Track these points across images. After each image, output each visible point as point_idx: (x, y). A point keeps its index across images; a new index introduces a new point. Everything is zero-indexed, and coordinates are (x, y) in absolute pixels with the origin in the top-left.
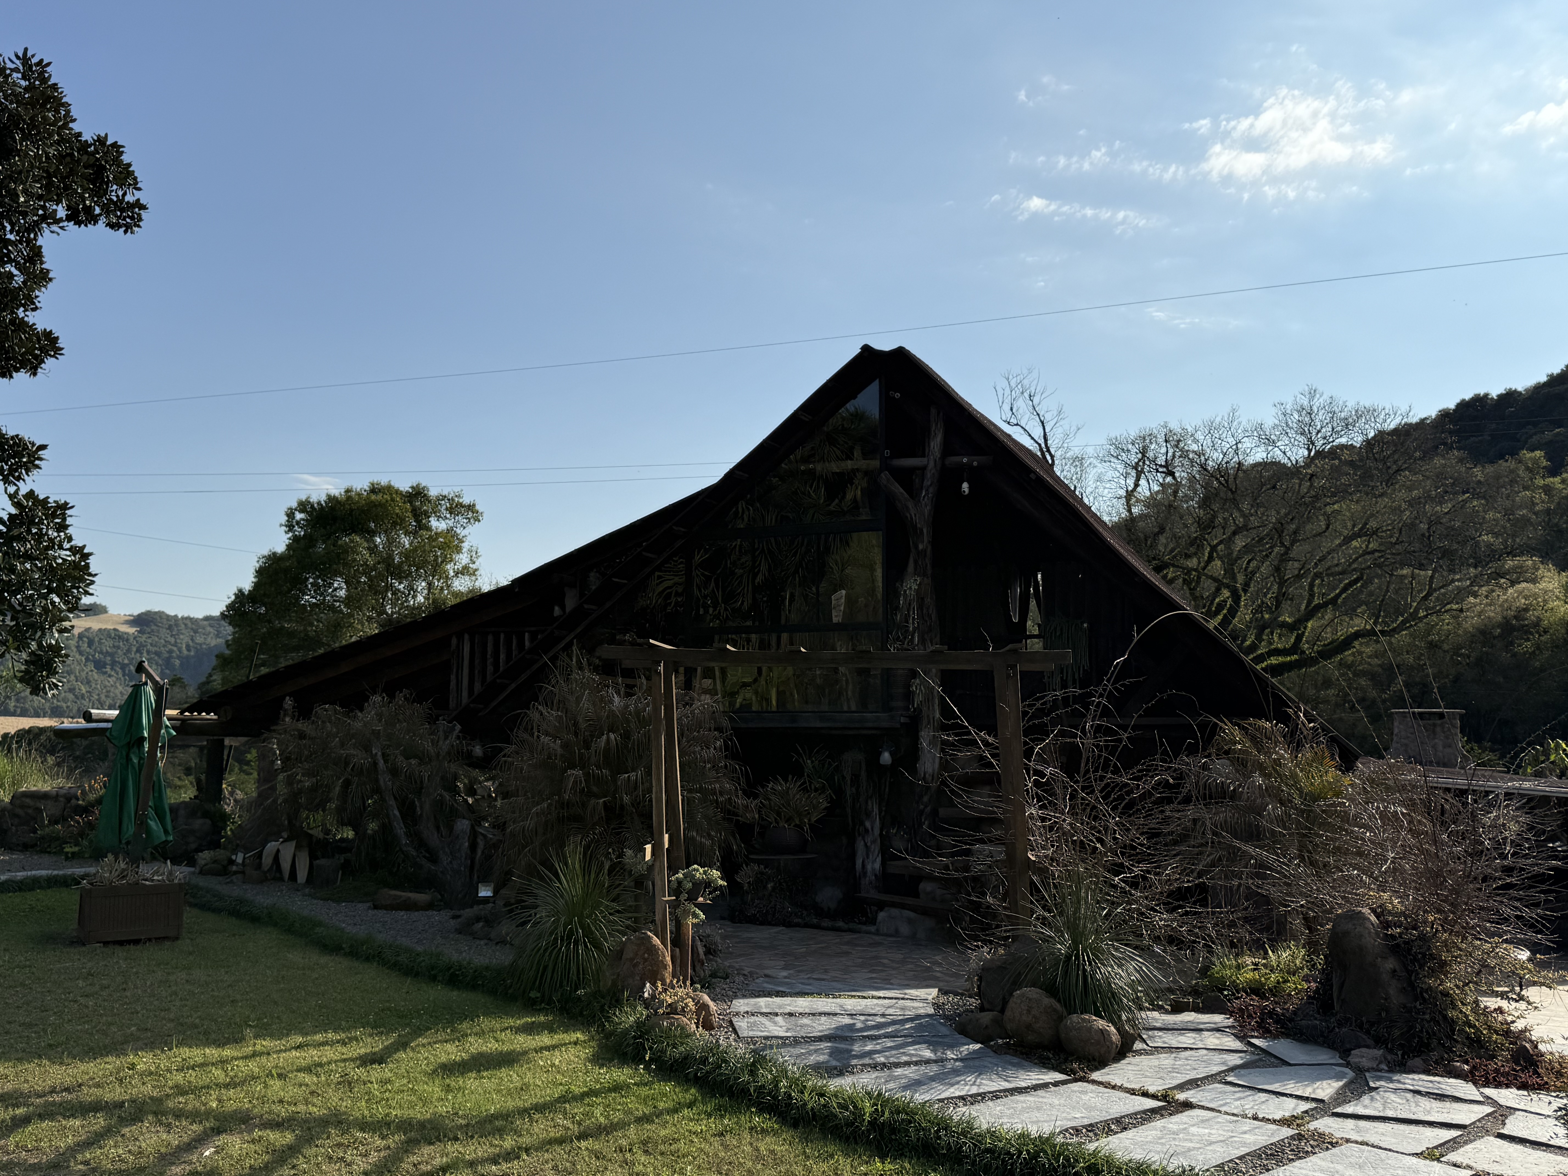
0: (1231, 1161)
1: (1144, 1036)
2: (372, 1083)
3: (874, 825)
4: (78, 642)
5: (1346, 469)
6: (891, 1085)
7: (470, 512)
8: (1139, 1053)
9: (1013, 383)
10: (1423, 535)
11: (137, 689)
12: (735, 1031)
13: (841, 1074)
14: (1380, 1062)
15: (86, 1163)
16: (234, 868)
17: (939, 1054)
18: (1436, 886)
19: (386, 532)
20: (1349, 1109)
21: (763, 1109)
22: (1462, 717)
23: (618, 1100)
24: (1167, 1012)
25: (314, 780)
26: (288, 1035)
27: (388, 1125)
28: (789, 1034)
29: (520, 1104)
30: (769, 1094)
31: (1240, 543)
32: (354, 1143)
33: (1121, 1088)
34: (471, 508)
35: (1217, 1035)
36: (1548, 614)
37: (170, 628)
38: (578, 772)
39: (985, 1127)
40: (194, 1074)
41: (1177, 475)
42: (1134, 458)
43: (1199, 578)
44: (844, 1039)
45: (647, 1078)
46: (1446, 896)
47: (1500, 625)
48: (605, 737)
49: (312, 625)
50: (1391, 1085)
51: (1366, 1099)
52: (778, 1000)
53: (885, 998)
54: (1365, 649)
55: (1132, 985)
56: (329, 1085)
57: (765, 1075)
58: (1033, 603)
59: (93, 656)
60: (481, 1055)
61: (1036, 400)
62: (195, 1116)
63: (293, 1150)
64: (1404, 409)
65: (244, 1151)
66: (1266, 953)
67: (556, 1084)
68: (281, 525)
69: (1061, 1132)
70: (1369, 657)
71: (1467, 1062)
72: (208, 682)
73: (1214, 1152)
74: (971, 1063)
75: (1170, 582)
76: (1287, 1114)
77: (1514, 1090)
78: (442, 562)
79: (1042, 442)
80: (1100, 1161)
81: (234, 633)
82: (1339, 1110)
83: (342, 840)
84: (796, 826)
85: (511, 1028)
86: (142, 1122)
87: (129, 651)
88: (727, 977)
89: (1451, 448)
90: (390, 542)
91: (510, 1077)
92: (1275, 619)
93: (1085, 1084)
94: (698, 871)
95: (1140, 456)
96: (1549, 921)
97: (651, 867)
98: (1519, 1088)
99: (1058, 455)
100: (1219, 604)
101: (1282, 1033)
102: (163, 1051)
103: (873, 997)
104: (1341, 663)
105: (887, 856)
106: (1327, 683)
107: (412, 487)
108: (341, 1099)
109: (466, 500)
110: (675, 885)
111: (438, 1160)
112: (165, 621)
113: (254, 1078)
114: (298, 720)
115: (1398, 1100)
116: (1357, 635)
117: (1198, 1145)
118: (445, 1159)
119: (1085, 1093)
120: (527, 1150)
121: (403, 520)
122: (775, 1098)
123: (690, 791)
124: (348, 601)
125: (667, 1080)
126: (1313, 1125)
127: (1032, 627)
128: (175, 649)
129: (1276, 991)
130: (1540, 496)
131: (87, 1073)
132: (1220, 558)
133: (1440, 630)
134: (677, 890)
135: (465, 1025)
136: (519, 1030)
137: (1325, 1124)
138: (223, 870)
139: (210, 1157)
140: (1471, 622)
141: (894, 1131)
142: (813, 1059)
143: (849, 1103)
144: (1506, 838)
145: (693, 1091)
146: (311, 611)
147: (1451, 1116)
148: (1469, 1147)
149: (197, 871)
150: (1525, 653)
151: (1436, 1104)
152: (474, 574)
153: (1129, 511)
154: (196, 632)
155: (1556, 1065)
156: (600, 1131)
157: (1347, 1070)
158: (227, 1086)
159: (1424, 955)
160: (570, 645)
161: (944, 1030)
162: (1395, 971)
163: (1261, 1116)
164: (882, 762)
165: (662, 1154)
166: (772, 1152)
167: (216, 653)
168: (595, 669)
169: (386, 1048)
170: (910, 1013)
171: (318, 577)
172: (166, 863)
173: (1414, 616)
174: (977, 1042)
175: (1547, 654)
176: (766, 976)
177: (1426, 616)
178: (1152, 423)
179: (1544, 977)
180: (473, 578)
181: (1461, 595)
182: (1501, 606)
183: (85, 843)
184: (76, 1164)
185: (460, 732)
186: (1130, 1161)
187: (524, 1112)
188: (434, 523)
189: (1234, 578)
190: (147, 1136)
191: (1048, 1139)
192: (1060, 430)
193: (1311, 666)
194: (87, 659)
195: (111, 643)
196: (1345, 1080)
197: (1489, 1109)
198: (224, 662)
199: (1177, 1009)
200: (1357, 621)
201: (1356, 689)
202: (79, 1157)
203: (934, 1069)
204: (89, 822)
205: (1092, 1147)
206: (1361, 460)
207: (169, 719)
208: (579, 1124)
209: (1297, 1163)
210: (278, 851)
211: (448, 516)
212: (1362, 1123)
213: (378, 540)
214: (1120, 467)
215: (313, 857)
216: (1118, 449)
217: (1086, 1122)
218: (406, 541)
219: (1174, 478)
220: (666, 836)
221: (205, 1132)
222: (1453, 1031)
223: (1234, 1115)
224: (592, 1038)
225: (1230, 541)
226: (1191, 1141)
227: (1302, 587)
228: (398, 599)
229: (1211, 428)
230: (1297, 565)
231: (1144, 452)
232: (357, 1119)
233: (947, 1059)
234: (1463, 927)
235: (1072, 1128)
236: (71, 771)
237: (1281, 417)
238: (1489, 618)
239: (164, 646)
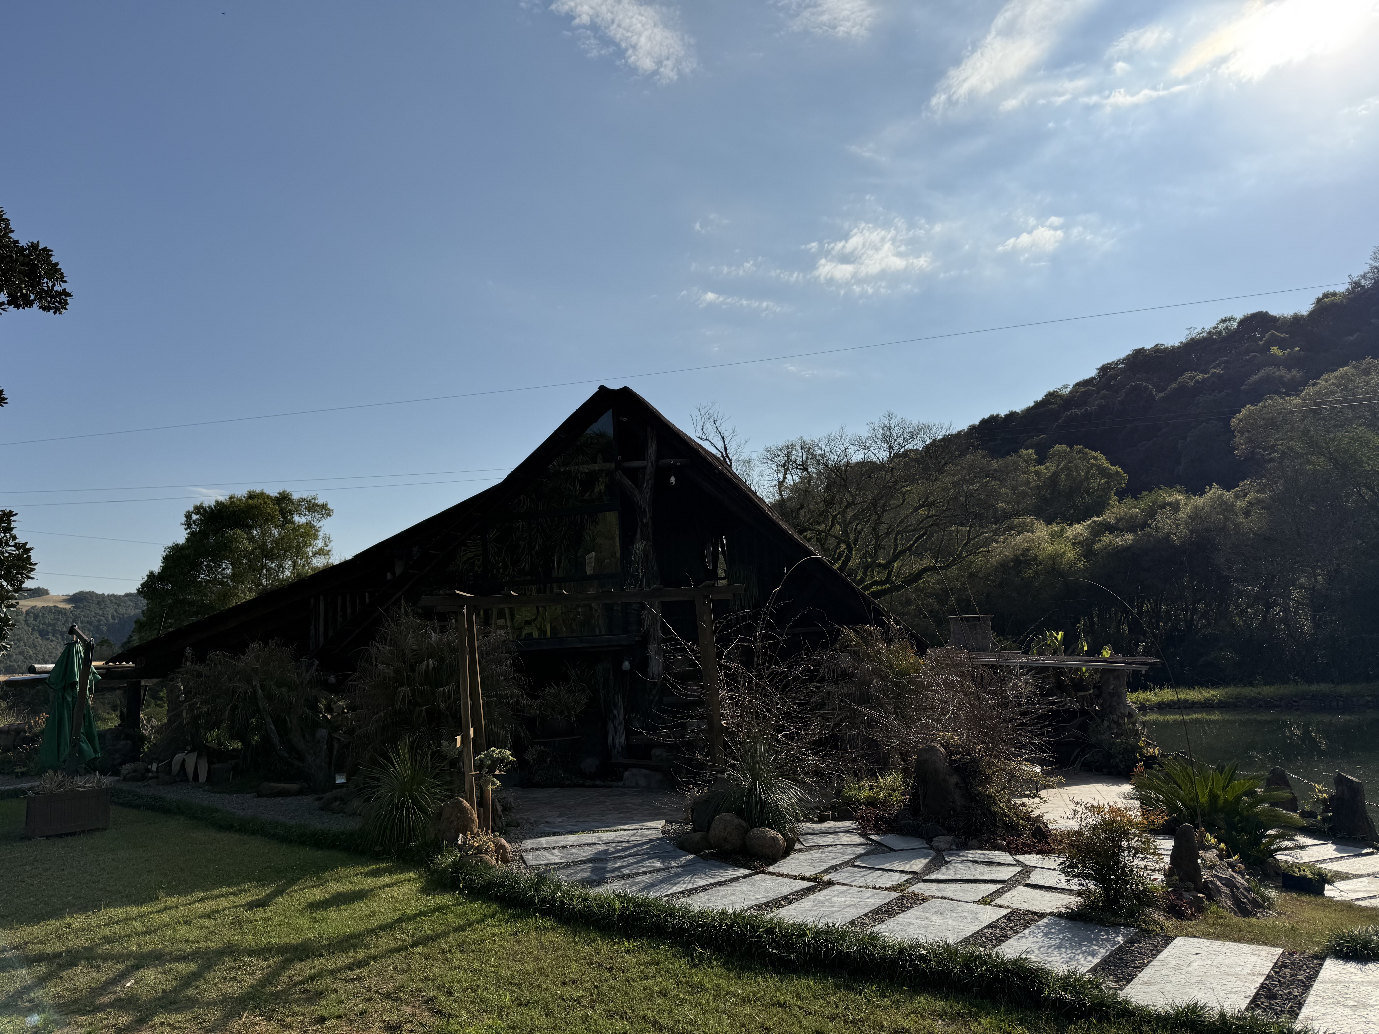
0: (860, 917)
1: (801, 840)
2: (257, 921)
3: (620, 713)
4: (25, 617)
5: (912, 463)
6: (634, 888)
7: (324, 510)
8: (798, 851)
9: (703, 413)
10: (963, 504)
11: (69, 649)
12: (524, 862)
13: (599, 884)
14: (952, 845)
15: (32, 1001)
16: (150, 775)
17: (666, 864)
18: (980, 726)
19: (260, 526)
20: (933, 876)
21: (544, 913)
22: (992, 619)
23: (441, 917)
24: (815, 822)
25: (210, 706)
26: (192, 892)
27: (269, 950)
28: (562, 861)
29: (369, 926)
30: (549, 903)
31: (850, 513)
32: (243, 966)
33: (787, 876)
34: (324, 507)
35: (848, 835)
36: (1041, 552)
37: (99, 603)
38: (406, 689)
39: (697, 910)
40: (118, 927)
41: (810, 470)
42: (782, 460)
43: (826, 537)
44: (601, 860)
45: (462, 900)
46: (987, 733)
47: (1012, 560)
48: (425, 662)
49: (206, 595)
50: (959, 859)
51: (943, 869)
52: (554, 838)
53: (629, 830)
54: (931, 579)
55: (792, 806)
56: (224, 926)
57: (546, 890)
58: (721, 558)
59: (38, 627)
60: (340, 894)
61: (718, 423)
62: (118, 958)
63: (196, 976)
64: (947, 425)
65: (158, 980)
66: (877, 779)
67: (395, 910)
68: (182, 524)
69: (748, 909)
70: (934, 584)
71: (1005, 840)
72: (129, 642)
73: (848, 912)
74: (688, 868)
75: (809, 540)
76: (894, 883)
77: (1034, 855)
78: (303, 546)
79: (723, 450)
80: (774, 926)
81: (148, 604)
82: (927, 878)
83: (234, 750)
84: (566, 716)
85: (361, 873)
86: (76, 966)
87: (66, 621)
88: (518, 825)
89: (977, 449)
90: (264, 533)
91: (361, 908)
92: (875, 562)
93: (764, 875)
94: (495, 751)
95: (786, 458)
96: (1049, 744)
97: (461, 752)
98: (1037, 854)
99: (733, 459)
100: (839, 553)
101: (889, 830)
102: (93, 912)
103: (621, 830)
104: (917, 589)
105: (629, 733)
106: (908, 602)
107: (279, 493)
108: (234, 935)
109: (320, 501)
110: (478, 763)
111: (308, 972)
112: (95, 599)
113: (165, 926)
114: (196, 664)
115: (964, 868)
116: (925, 570)
117: (838, 909)
118: (312, 971)
119: (764, 881)
120: (374, 959)
121: (273, 517)
122: (553, 905)
123: (489, 697)
124: (234, 577)
125: (477, 900)
126: (910, 889)
127: (721, 573)
128: (102, 618)
129: (884, 802)
130: (1032, 477)
131: (33, 934)
132: (839, 523)
133: (976, 565)
134: (479, 767)
135: (327, 874)
136: (367, 875)
137: (919, 888)
138: (142, 776)
139: (131, 987)
140: (995, 559)
141: (635, 919)
142: (579, 876)
143: (605, 903)
144: (1022, 693)
145: (495, 906)
146: (206, 585)
147: (996, 875)
148: (1008, 894)
149: (122, 778)
150: (1029, 577)
151: (987, 868)
152: (328, 554)
153: (781, 495)
154: (119, 605)
155: (1059, 837)
156: (427, 940)
157: (931, 851)
158: (144, 934)
159: (975, 772)
160: (399, 600)
161: (670, 848)
162: (957, 783)
163: (877, 886)
164: (623, 668)
165: (473, 951)
166: (552, 942)
167: (134, 619)
168: (419, 616)
169: (268, 895)
170: (647, 839)
171: (210, 561)
172: (95, 775)
173: (959, 556)
174: (692, 854)
175: (1042, 577)
176: (546, 822)
177: (967, 556)
178: (793, 437)
179: (1049, 781)
180: (327, 557)
181: (987, 542)
182: (1013, 548)
183: (32, 764)
184: (23, 1002)
185: (318, 666)
186: (794, 923)
187: (371, 932)
188: (297, 519)
189: (848, 537)
190: (81, 976)
191: (739, 914)
192: (734, 443)
193: (898, 591)
194: (33, 629)
195: (52, 617)
196: (930, 858)
197: (1019, 869)
198: (140, 625)
199: (822, 819)
200: (925, 561)
201: (927, 605)
202: (26, 997)
203: (663, 874)
204: (35, 749)
205: (768, 917)
206: (922, 458)
207: (96, 669)
208: (413, 936)
209: (901, 915)
210: (184, 760)
211: (307, 513)
212: (942, 885)
213: (255, 532)
214: (774, 467)
215: (210, 763)
216: (772, 455)
217: (765, 900)
218: (276, 532)
219: (808, 472)
220: (472, 730)
221: (127, 969)
222: (995, 820)
223: (860, 887)
224: (421, 876)
225: (843, 513)
226: (833, 907)
227: (890, 541)
228: (271, 574)
229: (829, 441)
230: (886, 526)
231: (788, 455)
232: (246, 948)
233: (671, 867)
234: (998, 752)
235: (755, 905)
236: (20, 712)
237: (872, 431)
238: (1006, 556)
239: (94, 617)
